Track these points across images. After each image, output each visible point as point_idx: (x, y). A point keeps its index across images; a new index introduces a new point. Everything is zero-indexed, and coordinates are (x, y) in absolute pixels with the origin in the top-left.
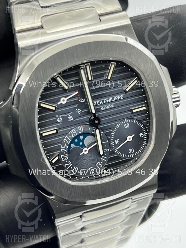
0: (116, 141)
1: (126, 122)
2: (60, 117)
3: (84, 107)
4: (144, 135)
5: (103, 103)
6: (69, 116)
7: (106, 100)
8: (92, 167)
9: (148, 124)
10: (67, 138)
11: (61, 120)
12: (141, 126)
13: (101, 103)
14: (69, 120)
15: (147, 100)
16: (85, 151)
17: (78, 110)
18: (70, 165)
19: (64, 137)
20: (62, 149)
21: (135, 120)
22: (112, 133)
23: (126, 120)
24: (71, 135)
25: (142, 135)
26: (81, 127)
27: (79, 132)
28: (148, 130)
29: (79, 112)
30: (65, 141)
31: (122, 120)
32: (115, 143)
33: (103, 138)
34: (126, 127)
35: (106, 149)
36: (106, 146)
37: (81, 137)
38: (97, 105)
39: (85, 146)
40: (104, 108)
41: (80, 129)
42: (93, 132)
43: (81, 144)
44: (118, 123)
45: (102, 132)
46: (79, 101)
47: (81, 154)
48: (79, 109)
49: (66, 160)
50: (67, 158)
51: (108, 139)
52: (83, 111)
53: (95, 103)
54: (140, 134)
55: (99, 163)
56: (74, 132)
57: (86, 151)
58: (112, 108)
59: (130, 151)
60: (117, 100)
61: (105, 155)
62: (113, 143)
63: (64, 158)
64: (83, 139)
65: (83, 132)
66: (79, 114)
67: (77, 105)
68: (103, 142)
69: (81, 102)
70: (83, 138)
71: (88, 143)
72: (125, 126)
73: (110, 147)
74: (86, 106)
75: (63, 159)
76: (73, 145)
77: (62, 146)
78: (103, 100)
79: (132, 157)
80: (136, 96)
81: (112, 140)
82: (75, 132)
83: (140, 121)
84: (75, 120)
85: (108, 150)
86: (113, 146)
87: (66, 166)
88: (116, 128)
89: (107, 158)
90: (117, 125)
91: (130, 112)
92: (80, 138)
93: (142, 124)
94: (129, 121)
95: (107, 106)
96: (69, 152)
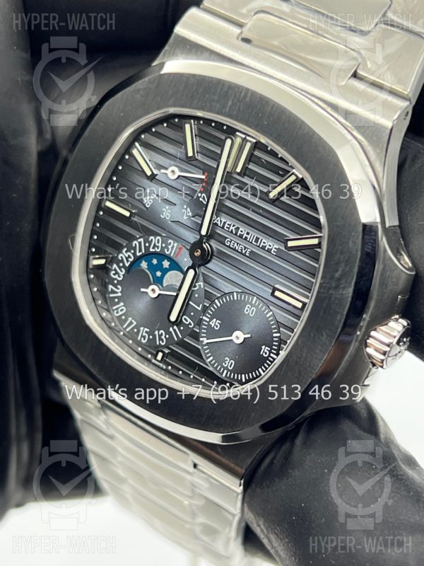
0: (215, 320)
1: (253, 302)
3: (198, 212)
4: (269, 356)
5: (234, 232)
6: (167, 207)
7: (243, 230)
8: (148, 330)
9: (288, 341)
12: (275, 335)
13: (232, 230)
14: (163, 215)
16: (153, 291)
17: (186, 209)
18: (117, 293)
19: (138, 236)
20: (124, 255)
21: (271, 313)
22: (217, 301)
23: (255, 298)
24: (150, 243)
26: (174, 243)
27: (166, 250)
29: (187, 216)
30: (134, 245)
32: (211, 323)
33: (197, 295)
34: (247, 311)
35: (189, 320)
36: (192, 314)
37: (166, 264)
38: (223, 227)
39: (161, 284)
40: (231, 242)
41: (170, 247)
43: (159, 274)
44: (237, 292)
45: (202, 284)
47: (142, 290)
48: (188, 209)
49: (116, 279)
50: (120, 277)
51: (204, 306)
52: (193, 219)
53: (221, 221)
54: (263, 347)
55: (162, 333)
56: (158, 243)
58: (244, 255)
59: (227, 362)
60: (263, 248)
61: (182, 328)
62: (208, 320)
63: (116, 273)
64: (167, 270)
65: (172, 255)
66: (185, 218)
70: (168, 267)
71: (169, 283)
72: (246, 308)
73: (198, 323)
74: (199, 209)
75: (114, 274)
76: (144, 265)
77: (125, 249)
78: (239, 226)
79: (224, 375)
81: (209, 314)
82: (160, 245)
83: (278, 323)
85: (191, 324)
86: (205, 325)
87: (110, 290)
88: (230, 298)
89: (180, 336)
90: (235, 294)
91: (269, 290)
92: (163, 263)
93: (279, 331)
94: (259, 305)
95: (238, 244)
96: (128, 270)
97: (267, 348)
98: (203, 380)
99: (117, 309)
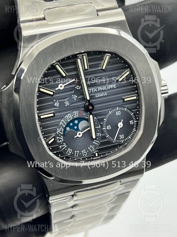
0: (108, 126)
1: (118, 110)
2: (57, 102)
3: (79, 93)
4: (134, 123)
6: (66, 101)
7: (100, 88)
8: (85, 150)
9: (138, 113)
10: (63, 121)
11: (58, 105)
12: (132, 115)
14: (66, 105)
15: (137, 91)
17: (74, 96)
18: (65, 146)
19: (60, 120)
20: (59, 131)
21: (126, 108)
22: (104, 119)
23: (117, 108)
24: (67, 119)
25: (132, 123)
26: (76, 112)
27: (74, 117)
28: (137, 118)
29: (75, 98)
30: (61, 124)
31: (114, 107)
32: (107, 129)
33: (96, 123)
34: (117, 114)
35: (98, 134)
36: (98, 131)
37: (76, 122)
39: (80, 130)
40: (98, 95)
41: (75, 114)
42: (87, 117)
43: (76, 127)
44: (110, 111)
45: (95, 118)
46: (76, 87)
47: (75, 137)
48: (75, 96)
49: (61, 142)
50: (62, 140)
51: (101, 125)
52: (78, 98)
54: (130, 122)
55: (91, 147)
56: (70, 116)
57: (80, 134)
58: (105, 96)
59: (121, 137)
60: (111, 89)
61: (97, 139)
62: (105, 128)
63: (60, 140)
64: (78, 124)
65: (78, 117)
66: (75, 100)
67: (74, 91)
68: (96, 127)
69: (77, 89)
70: (78, 122)
71: (82, 127)
72: (117, 113)
73: (102, 132)
74: (81, 92)
76: (68, 129)
77: (58, 128)
78: (97, 88)
79: (122, 142)
80: (127, 86)
81: (105, 126)
83: (130, 110)
84: (71, 105)
85: (100, 135)
86: (105, 131)
87: (61, 148)
88: (109, 115)
89: (99, 142)
90: (110, 112)
91: (122, 101)
92: (75, 122)
93: (132, 112)
94: (120, 109)
95: (100, 94)
96: (64, 135)
97: (132, 121)
98: (116, 150)
99: (68, 152)
